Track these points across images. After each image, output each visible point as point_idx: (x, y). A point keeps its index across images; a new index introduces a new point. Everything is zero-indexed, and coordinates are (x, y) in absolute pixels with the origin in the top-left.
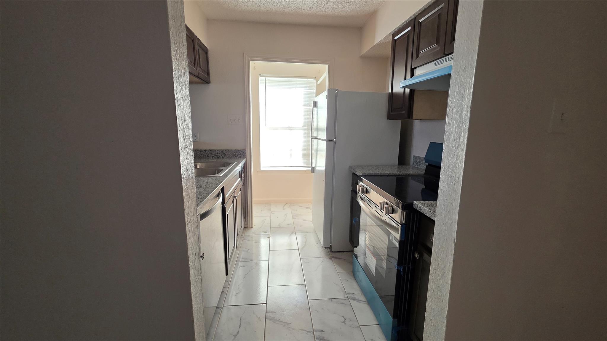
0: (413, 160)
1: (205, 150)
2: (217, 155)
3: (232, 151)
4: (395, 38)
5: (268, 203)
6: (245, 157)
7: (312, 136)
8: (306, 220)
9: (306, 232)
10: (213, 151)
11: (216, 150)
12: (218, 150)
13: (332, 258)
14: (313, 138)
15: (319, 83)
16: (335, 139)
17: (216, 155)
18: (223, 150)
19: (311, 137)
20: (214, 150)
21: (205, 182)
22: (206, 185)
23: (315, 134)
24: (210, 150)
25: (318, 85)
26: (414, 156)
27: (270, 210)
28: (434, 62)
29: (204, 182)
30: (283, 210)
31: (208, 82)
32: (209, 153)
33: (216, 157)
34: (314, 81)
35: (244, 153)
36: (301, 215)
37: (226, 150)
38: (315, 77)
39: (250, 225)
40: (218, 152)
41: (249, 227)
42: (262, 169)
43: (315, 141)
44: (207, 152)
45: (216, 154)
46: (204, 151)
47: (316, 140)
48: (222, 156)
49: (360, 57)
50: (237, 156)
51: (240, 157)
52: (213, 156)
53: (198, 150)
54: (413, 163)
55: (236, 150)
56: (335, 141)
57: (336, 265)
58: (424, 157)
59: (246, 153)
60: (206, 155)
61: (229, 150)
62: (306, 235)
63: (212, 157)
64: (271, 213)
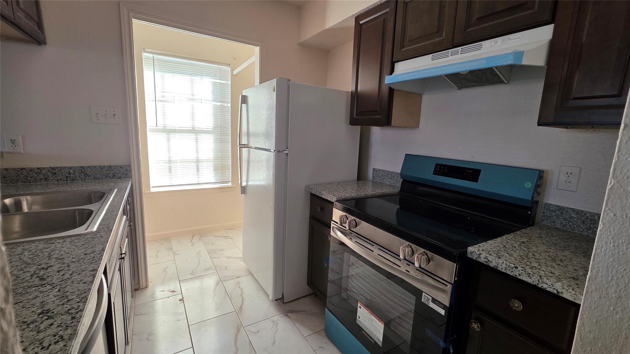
0: (373, 173)
1: (38, 169)
2: (70, 177)
3: (102, 168)
4: (361, 22)
5: (166, 239)
6: (129, 177)
7: (241, 143)
8: (231, 258)
9: (238, 277)
10: (59, 168)
11: (65, 168)
12: (70, 168)
13: (288, 314)
14: (242, 146)
15: (235, 72)
16: (287, 150)
17: (67, 177)
18: (81, 167)
19: (240, 145)
20: (61, 167)
21: (54, 260)
22: (58, 272)
23: (244, 141)
24: (53, 169)
25: (234, 75)
26: (374, 169)
27: (171, 249)
28: (431, 55)
29: (49, 257)
30: (192, 246)
31: (40, 41)
32: (48, 173)
33: (67, 180)
34: (228, 69)
35: (126, 170)
36: (221, 250)
37: (88, 167)
38: (230, 64)
39: (143, 283)
40: (71, 171)
41: (141, 288)
42: (152, 190)
43: (245, 150)
44: (43, 172)
45: (67, 175)
46: (36, 170)
47: (247, 149)
48: (79, 177)
49: (298, 44)
50: (114, 176)
51: (120, 178)
52: (58, 178)
53: (21, 169)
54: (373, 177)
55: (110, 166)
56: (287, 152)
57: (298, 325)
58: (399, 172)
59: (130, 171)
60: (42, 176)
61: (95, 167)
62: (239, 283)
63: (58, 180)
64: (174, 254)
